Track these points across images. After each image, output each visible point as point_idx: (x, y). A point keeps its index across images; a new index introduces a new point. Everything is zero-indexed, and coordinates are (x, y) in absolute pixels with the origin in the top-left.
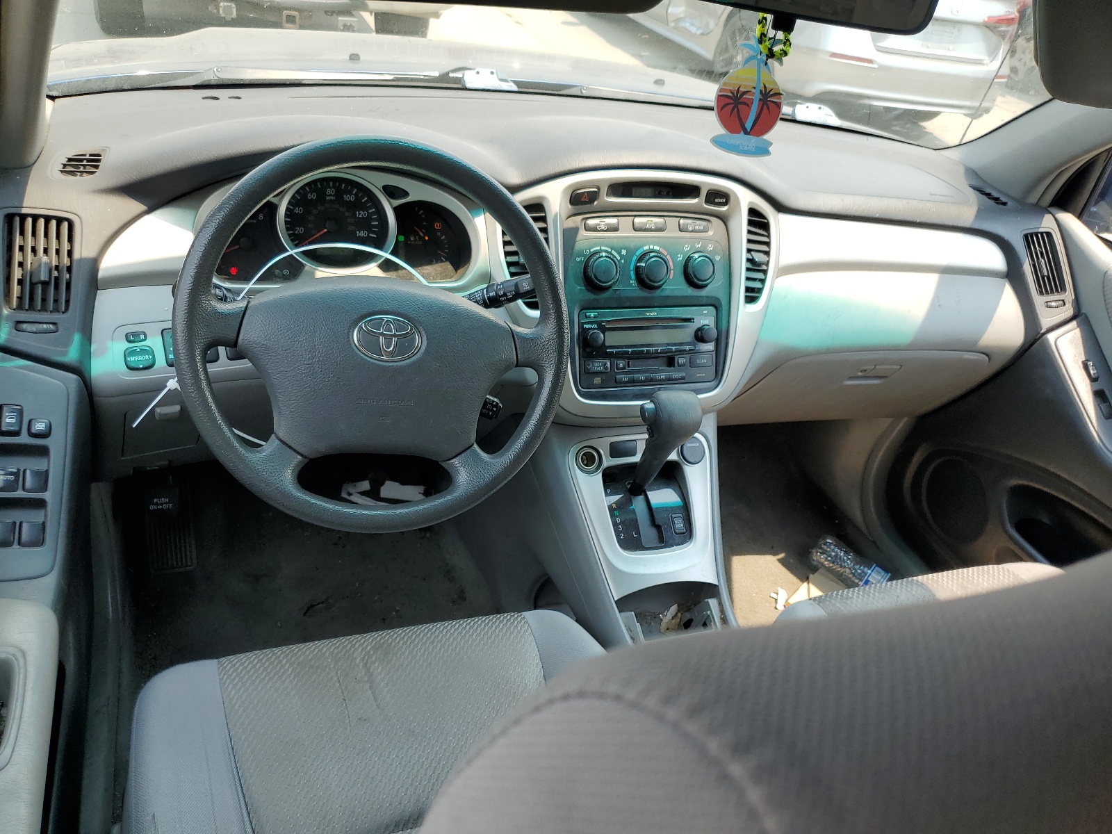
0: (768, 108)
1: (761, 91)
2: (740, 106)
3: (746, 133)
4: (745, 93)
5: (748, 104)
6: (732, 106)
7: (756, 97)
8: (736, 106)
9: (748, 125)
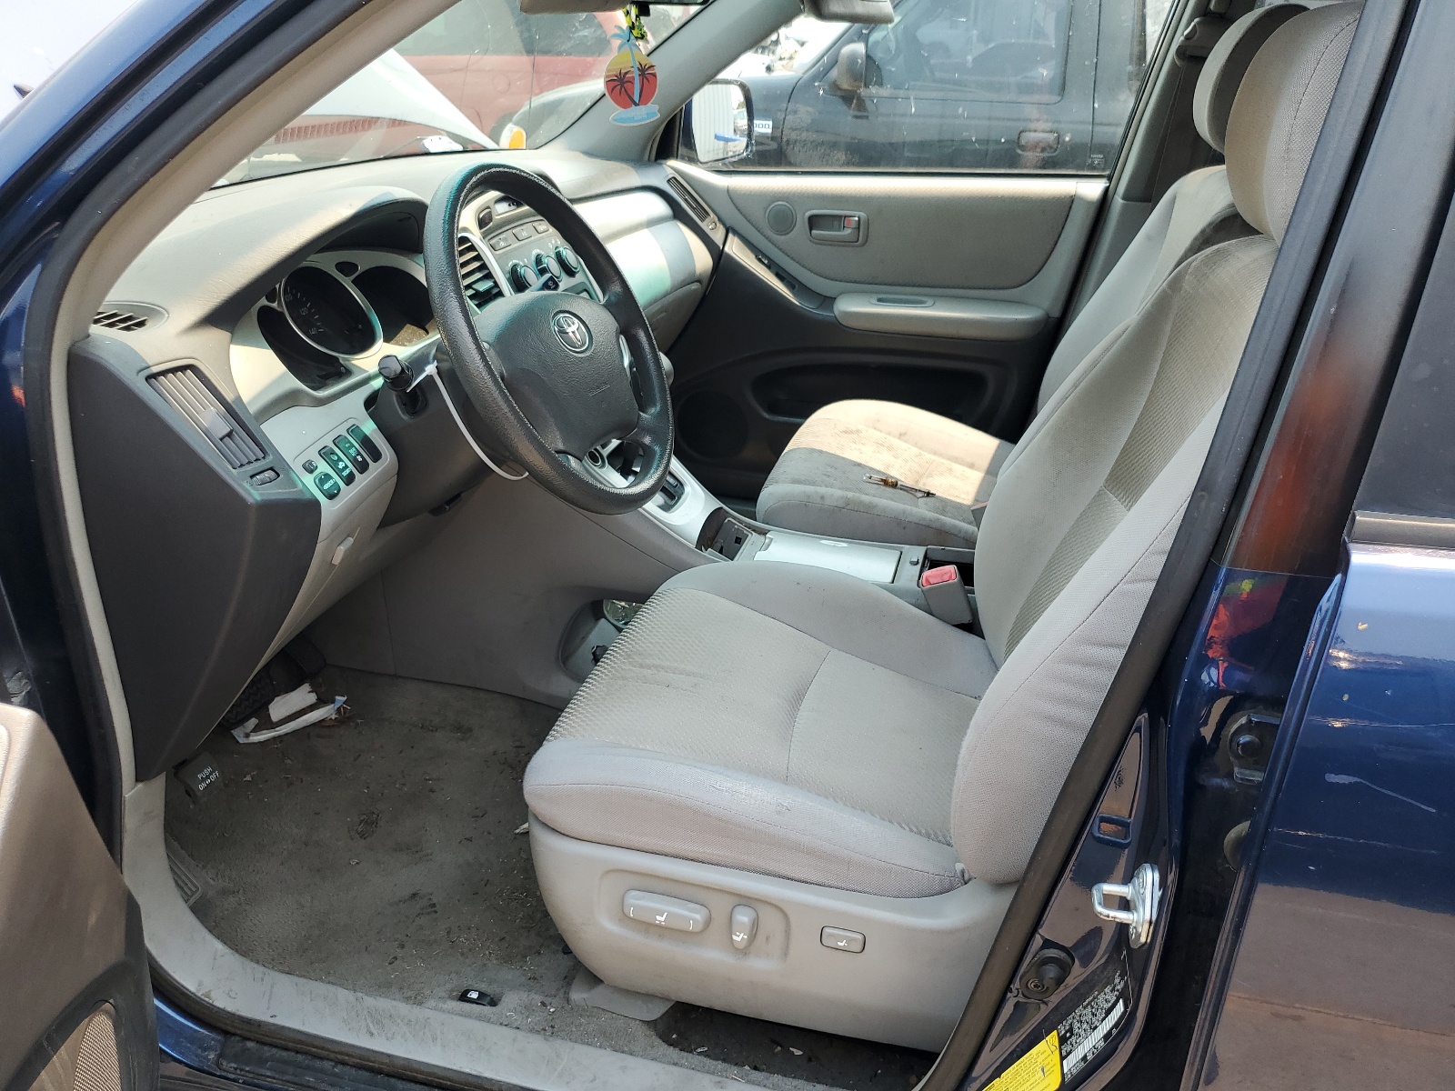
0: (647, 79)
1: (639, 69)
2: (625, 85)
3: (636, 104)
4: (626, 73)
5: (631, 82)
6: (619, 87)
7: (636, 74)
8: (622, 86)
9: (636, 98)
